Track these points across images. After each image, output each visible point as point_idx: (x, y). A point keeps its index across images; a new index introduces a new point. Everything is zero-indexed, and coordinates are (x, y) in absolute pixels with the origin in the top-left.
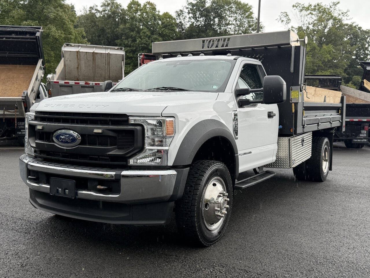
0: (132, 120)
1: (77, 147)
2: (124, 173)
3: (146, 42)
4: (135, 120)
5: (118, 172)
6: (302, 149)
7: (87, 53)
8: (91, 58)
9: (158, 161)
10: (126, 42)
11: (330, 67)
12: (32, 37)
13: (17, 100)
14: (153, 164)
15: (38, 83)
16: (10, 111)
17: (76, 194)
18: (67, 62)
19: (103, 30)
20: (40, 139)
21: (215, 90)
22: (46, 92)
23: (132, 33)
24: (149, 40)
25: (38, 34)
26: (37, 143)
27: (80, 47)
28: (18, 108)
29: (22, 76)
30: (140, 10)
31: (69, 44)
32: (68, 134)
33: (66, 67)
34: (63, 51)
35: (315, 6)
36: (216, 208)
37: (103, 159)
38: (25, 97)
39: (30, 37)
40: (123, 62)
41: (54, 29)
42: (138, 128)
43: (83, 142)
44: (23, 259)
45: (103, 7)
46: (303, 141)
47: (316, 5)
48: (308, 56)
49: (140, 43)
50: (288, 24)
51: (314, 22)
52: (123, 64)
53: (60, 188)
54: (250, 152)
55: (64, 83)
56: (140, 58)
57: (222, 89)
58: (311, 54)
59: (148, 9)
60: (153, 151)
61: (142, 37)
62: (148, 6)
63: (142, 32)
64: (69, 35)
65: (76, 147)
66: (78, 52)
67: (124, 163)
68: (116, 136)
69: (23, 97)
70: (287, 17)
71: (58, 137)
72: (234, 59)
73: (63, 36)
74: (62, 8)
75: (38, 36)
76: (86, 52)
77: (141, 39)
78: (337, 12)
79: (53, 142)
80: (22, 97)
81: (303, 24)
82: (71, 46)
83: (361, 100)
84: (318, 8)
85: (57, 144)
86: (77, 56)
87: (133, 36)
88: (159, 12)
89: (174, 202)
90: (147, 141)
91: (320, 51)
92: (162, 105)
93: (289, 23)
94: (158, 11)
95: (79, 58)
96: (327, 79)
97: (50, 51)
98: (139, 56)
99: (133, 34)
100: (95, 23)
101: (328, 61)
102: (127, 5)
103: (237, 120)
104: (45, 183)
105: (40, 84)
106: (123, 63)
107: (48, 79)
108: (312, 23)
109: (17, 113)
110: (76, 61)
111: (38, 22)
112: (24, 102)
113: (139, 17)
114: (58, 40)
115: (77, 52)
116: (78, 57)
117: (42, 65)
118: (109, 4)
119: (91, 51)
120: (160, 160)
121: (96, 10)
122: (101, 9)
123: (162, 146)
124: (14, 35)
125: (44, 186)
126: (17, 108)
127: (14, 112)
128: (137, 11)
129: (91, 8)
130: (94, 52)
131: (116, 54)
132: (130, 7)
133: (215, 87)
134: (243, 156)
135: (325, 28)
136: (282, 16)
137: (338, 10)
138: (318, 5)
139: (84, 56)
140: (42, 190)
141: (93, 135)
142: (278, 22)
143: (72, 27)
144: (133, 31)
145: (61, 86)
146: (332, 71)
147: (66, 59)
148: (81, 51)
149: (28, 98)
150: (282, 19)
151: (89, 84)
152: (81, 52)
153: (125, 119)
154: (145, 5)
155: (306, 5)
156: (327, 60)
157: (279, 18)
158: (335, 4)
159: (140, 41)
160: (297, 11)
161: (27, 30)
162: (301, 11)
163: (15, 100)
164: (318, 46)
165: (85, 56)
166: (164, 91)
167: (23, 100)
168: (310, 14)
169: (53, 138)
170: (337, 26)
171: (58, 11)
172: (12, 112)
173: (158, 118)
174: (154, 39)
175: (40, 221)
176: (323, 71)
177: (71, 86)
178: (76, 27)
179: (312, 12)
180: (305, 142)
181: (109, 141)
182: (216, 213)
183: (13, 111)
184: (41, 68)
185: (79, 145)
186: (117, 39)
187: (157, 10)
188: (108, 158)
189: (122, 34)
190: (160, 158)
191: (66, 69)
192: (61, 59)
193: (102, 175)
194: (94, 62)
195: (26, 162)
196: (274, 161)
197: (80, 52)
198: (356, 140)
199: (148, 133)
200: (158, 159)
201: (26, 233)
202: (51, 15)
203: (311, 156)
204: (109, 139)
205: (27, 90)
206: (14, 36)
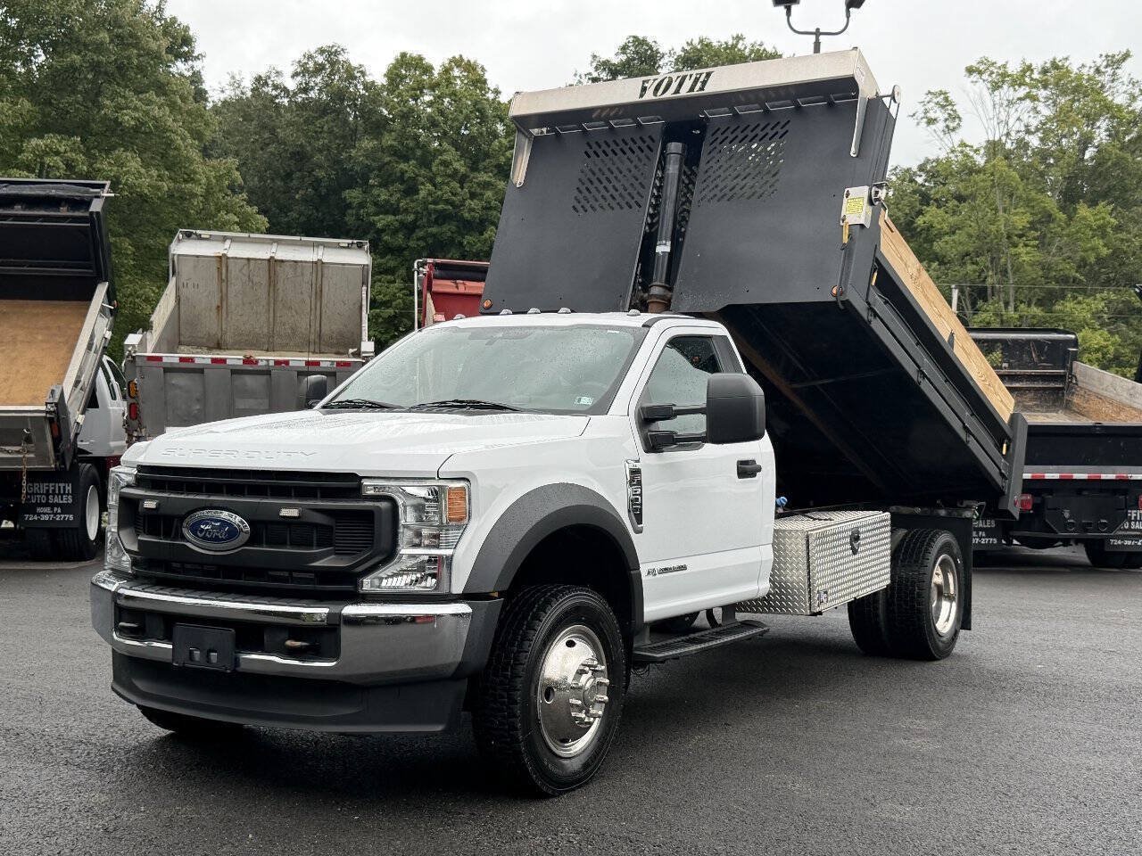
0: (369, 487)
1: (240, 549)
2: (350, 610)
3: (452, 194)
4: (375, 487)
5: (335, 609)
6: (851, 561)
7: (252, 262)
8: (261, 277)
9: (431, 582)
10: (383, 197)
11: (1108, 282)
12: (77, 214)
13: (29, 415)
14: (417, 588)
15: (93, 357)
16: (7, 448)
17: (237, 662)
18: (184, 291)
19: (300, 156)
20: (150, 533)
21: (585, 408)
22: (115, 384)
23: (403, 166)
24: (462, 189)
25: (96, 206)
26: (141, 543)
27: (228, 242)
28: (34, 437)
29: (40, 338)
30: (433, 87)
31: (194, 231)
32: (220, 521)
33: (182, 306)
34: (174, 255)
35: (1045, 71)
36: (573, 701)
37: (300, 580)
38: (56, 404)
39: (70, 214)
40: (364, 288)
41: (134, 164)
42: (384, 505)
43: (254, 539)
44: (107, 819)
45: (299, 79)
46: (857, 539)
47: (1048, 65)
48: (1026, 245)
49: (430, 199)
50: (953, 134)
51: (1044, 124)
52: (364, 296)
53: (198, 649)
54: (683, 568)
55: (177, 360)
56: (421, 275)
57: (602, 407)
58: (1035, 239)
59: (458, 82)
60: (419, 560)
61: (439, 179)
62: (456, 72)
63: (437, 161)
64: (186, 181)
65: (236, 551)
66: (222, 259)
67: (349, 587)
68: (330, 524)
69: (49, 406)
70: (950, 107)
71: (195, 529)
72: (644, 326)
73: (165, 186)
74: (165, 94)
75: (98, 213)
76: (248, 259)
77: (434, 185)
78: (1124, 88)
79: (183, 538)
80: (47, 404)
81: (1005, 132)
82: (199, 238)
83: (1135, 409)
84: (1056, 77)
85: (193, 544)
86: (219, 269)
87: (407, 175)
88: (497, 92)
89: (467, 680)
90: (405, 536)
91: (1069, 225)
92: (440, 452)
93: (954, 129)
94: (492, 89)
95: (224, 277)
96: (1028, 341)
97: (119, 235)
98: (418, 268)
99: (408, 168)
100: (273, 131)
101: (1097, 263)
102: (385, 71)
103: (639, 483)
104: (161, 637)
105: (101, 364)
106: (364, 292)
107: (130, 349)
108: (1037, 130)
109: (27, 456)
110: (214, 286)
111: (79, 139)
112: (51, 421)
113: (429, 110)
114: (147, 202)
115: (220, 257)
116: (220, 273)
117: (106, 300)
118: (319, 69)
119: (262, 253)
120: (434, 580)
121: (276, 87)
122: (292, 85)
123: (437, 547)
124: (20, 207)
125: (155, 644)
126: (28, 440)
127: (18, 452)
128: (422, 92)
129: (259, 79)
130: (272, 257)
131: (344, 264)
132: (394, 76)
133: (587, 401)
134: (658, 576)
135: (1086, 148)
136: (932, 104)
137: (1125, 79)
138: (1055, 65)
139: (240, 271)
140: (150, 656)
141: (278, 523)
142: (918, 124)
143: (195, 155)
144: (406, 159)
145: (169, 370)
146: (1113, 297)
147: (183, 279)
148: (230, 255)
149: (65, 407)
150: (932, 115)
151: (257, 362)
152: (232, 258)
153: (354, 484)
154: (447, 71)
155: (1014, 68)
156: (1092, 260)
157: (921, 109)
158: (1116, 62)
159: (430, 194)
160: (981, 87)
161: (61, 193)
162: (996, 87)
163: (23, 415)
164: (1062, 209)
165: (244, 271)
166: (456, 410)
167: (48, 415)
168: (1028, 101)
169: (183, 529)
170: (1127, 138)
171: (149, 102)
172: (12, 452)
173: (429, 483)
174: (479, 184)
175: (135, 748)
176: (1080, 298)
177: (200, 370)
178: (206, 152)
179: (1034, 92)
180: (862, 542)
181: (315, 535)
182: (573, 714)
183: (17, 448)
184: (102, 310)
185: (245, 545)
186: (350, 187)
187: (491, 85)
188: (312, 576)
189: (369, 169)
190: (434, 576)
191: (182, 311)
192: (168, 281)
193: (297, 615)
194: (272, 288)
195: (113, 588)
196: (763, 593)
197: (228, 258)
198: (1120, 542)
199: (408, 518)
200: (430, 578)
201: (103, 770)
202: (126, 118)
203: (888, 582)
204: (315, 531)
205: (61, 381)
206: (22, 212)
